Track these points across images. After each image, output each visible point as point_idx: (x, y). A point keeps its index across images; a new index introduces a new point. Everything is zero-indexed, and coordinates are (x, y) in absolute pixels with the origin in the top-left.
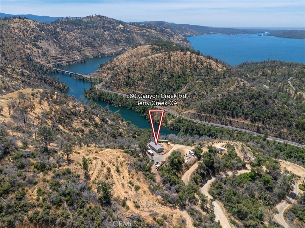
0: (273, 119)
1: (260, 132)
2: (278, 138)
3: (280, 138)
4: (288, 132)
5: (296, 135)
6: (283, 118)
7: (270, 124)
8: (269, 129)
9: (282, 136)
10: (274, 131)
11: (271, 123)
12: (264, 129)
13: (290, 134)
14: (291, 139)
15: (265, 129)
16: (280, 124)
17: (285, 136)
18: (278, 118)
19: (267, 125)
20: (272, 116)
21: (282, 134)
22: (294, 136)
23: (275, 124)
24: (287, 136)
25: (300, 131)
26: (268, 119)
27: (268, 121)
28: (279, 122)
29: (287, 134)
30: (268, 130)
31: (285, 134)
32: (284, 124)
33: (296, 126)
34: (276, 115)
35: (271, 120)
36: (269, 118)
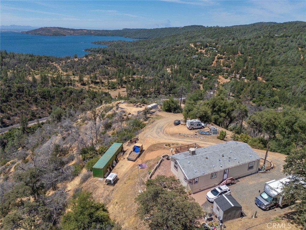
0: (10, 102)
1: (7, 125)
2: (34, 120)
3: (35, 119)
4: (39, 108)
5: (49, 107)
6: (21, 95)
7: (11, 108)
8: (16, 115)
9: (37, 116)
10: (24, 114)
11: (11, 106)
12: (9, 119)
13: (43, 109)
14: (47, 113)
15: (11, 118)
16: (23, 103)
17: (39, 114)
18: (16, 97)
19: (8, 112)
20: (7, 97)
21: (36, 114)
22: (48, 108)
23: (19, 106)
24: (42, 113)
25: (51, 101)
26: (5, 104)
27: (6, 106)
28: (21, 101)
29: (40, 111)
30: (14, 117)
31: (38, 111)
32: (28, 101)
33: (42, 98)
34: (11, 95)
35: (9, 103)
36: (4, 102)
